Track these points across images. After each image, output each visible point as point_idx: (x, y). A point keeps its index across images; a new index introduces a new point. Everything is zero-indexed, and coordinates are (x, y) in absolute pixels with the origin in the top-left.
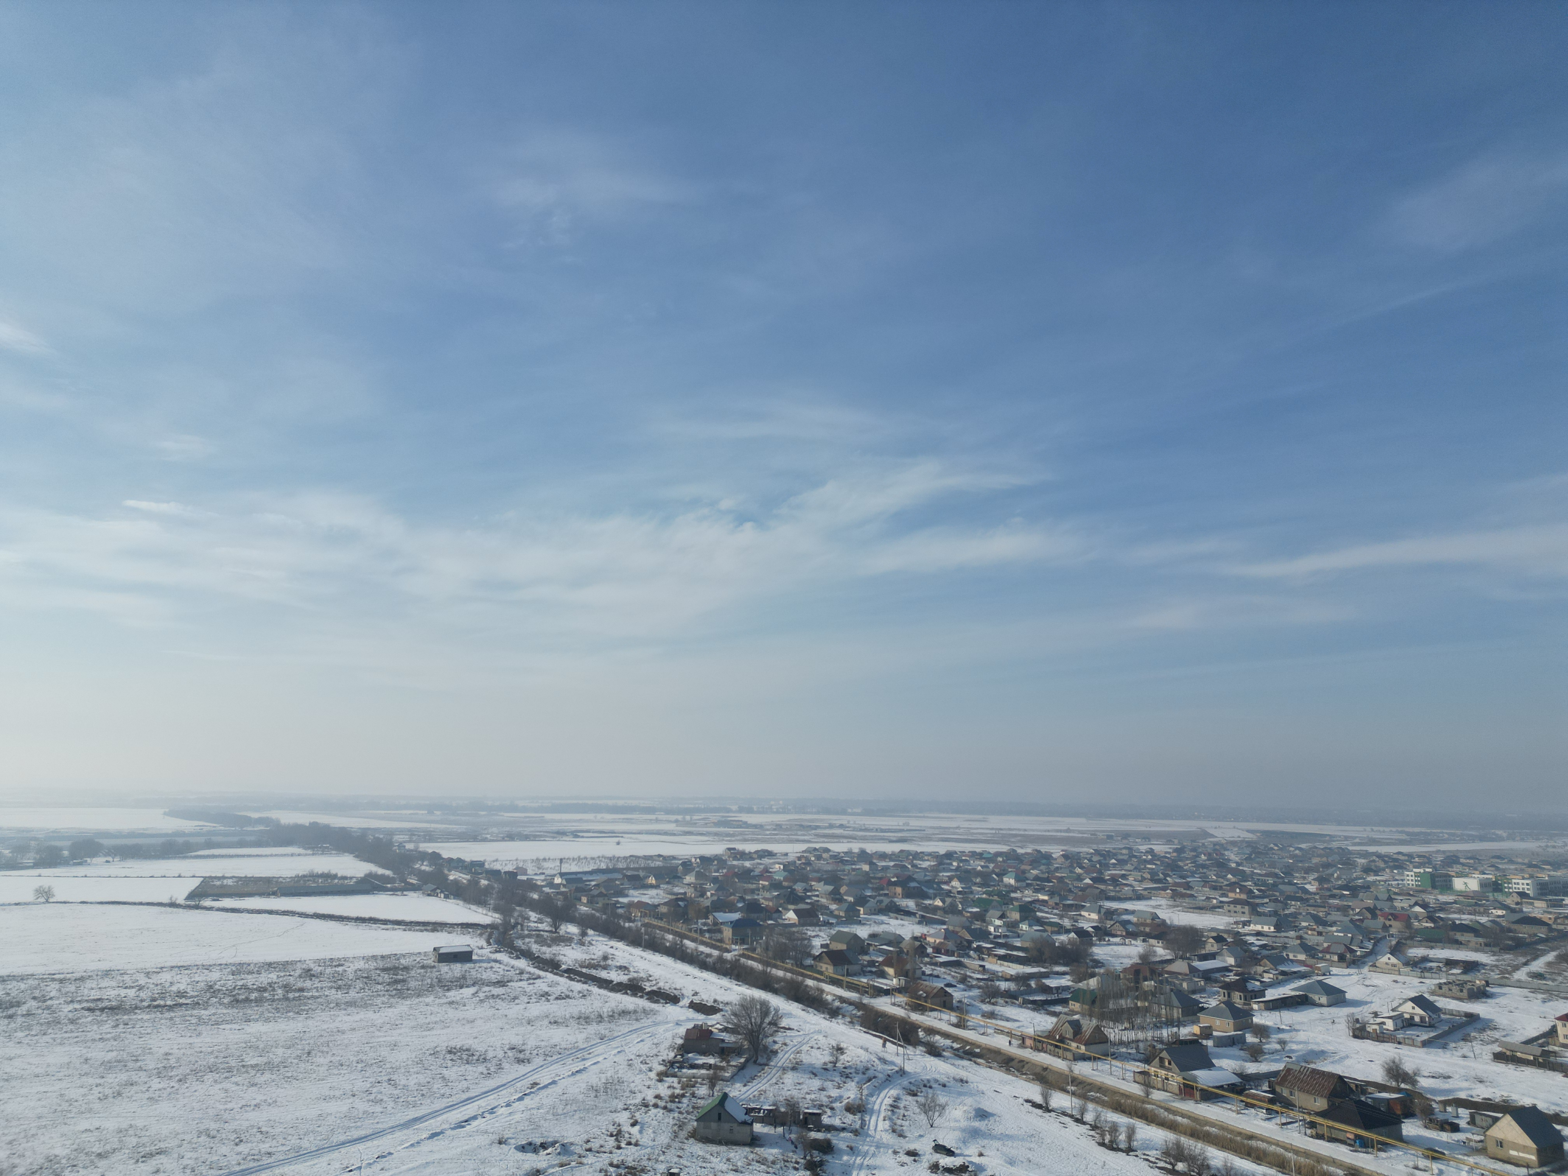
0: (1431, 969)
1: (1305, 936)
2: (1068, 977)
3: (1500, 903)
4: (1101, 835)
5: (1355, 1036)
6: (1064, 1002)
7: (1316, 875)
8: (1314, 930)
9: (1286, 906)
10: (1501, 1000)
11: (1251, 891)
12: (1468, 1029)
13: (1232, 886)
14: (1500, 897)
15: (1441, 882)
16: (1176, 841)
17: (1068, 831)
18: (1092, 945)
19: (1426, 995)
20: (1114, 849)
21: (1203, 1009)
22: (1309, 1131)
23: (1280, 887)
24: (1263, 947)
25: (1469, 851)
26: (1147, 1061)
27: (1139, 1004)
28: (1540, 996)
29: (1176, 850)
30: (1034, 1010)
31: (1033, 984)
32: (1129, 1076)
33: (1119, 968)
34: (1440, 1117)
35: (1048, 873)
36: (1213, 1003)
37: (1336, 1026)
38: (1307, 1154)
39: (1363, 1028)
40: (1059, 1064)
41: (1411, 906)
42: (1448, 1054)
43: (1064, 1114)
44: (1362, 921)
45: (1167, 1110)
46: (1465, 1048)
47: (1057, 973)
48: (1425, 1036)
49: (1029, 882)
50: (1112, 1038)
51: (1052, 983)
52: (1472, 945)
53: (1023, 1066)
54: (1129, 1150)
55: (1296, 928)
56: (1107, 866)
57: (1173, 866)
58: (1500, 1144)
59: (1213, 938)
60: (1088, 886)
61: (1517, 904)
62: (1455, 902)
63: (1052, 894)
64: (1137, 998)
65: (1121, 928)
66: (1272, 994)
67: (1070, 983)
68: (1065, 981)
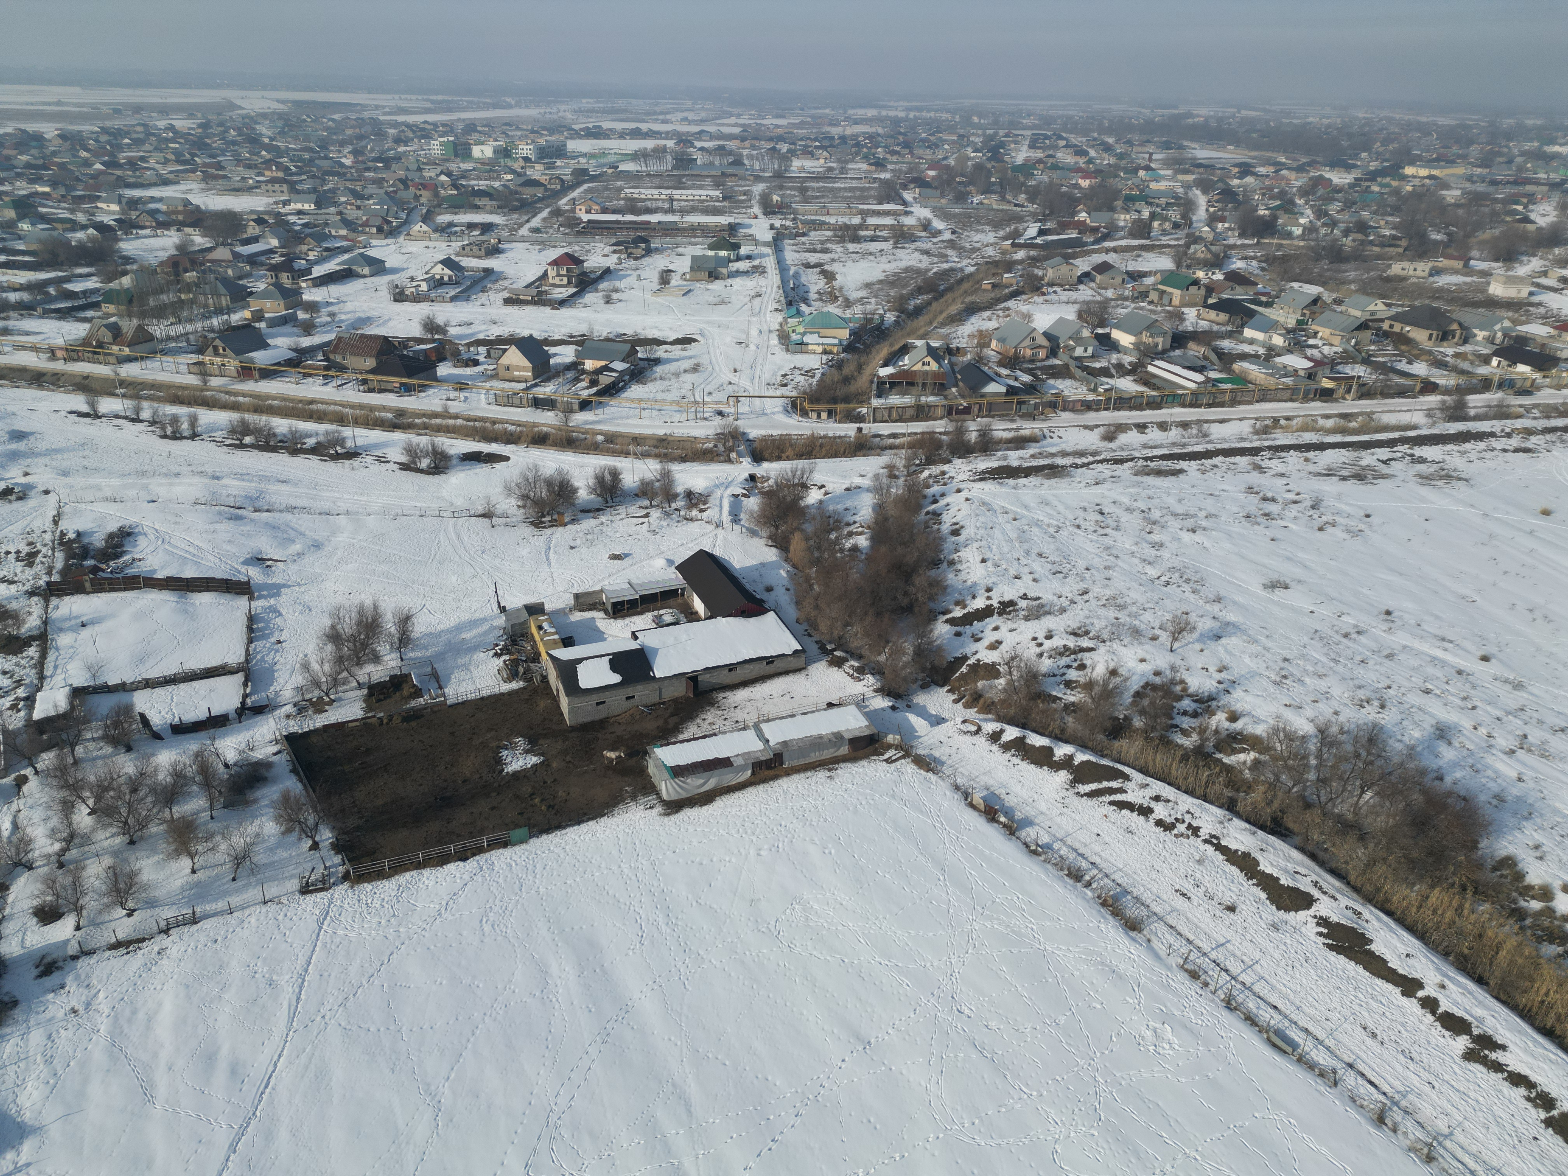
0: (456, 232)
1: (345, 211)
2: (95, 278)
3: (510, 168)
4: (105, 110)
5: (396, 300)
6: (96, 305)
7: (350, 148)
8: (352, 204)
9: (324, 182)
10: (509, 254)
11: (287, 169)
12: (485, 282)
13: (268, 163)
14: (509, 162)
15: (461, 150)
16: (199, 115)
17: (59, 103)
18: (117, 240)
19: (453, 257)
20: (125, 126)
21: (251, 293)
22: (362, 388)
23: (317, 162)
24: (305, 225)
25: (484, 119)
26: (201, 351)
27: (183, 297)
28: (537, 247)
29: (200, 126)
30: (59, 319)
31: (52, 291)
32: (183, 368)
33: (154, 262)
34: (465, 357)
35: (43, 158)
36: (261, 286)
37: (379, 293)
38: (361, 406)
39: (402, 293)
40: (101, 370)
41: (438, 175)
42: (471, 304)
43: (117, 417)
44: (395, 192)
45: (227, 393)
46: (483, 298)
47: (81, 276)
48: (452, 293)
49: (19, 170)
50: (159, 336)
51: (77, 287)
52: (488, 208)
53: (59, 379)
54: (194, 436)
55: (336, 204)
56: (120, 148)
57: (199, 144)
58: (508, 368)
59: (254, 220)
60: (101, 172)
61: (522, 168)
62: (474, 169)
63: (54, 184)
64: (180, 291)
65: (150, 219)
66: (318, 271)
67: (98, 285)
68: (92, 283)
